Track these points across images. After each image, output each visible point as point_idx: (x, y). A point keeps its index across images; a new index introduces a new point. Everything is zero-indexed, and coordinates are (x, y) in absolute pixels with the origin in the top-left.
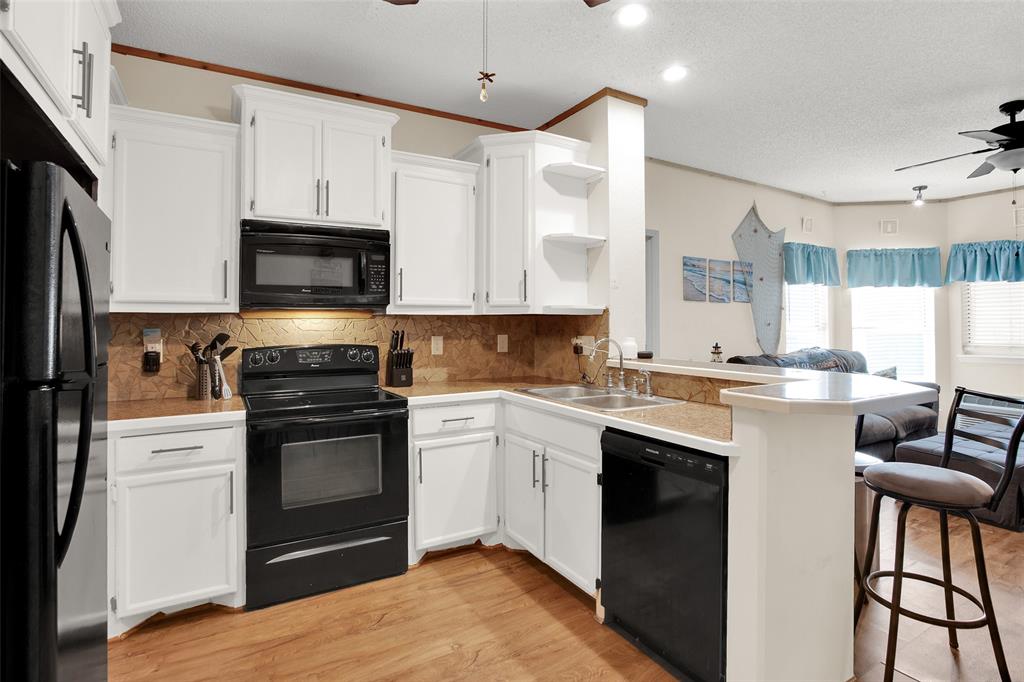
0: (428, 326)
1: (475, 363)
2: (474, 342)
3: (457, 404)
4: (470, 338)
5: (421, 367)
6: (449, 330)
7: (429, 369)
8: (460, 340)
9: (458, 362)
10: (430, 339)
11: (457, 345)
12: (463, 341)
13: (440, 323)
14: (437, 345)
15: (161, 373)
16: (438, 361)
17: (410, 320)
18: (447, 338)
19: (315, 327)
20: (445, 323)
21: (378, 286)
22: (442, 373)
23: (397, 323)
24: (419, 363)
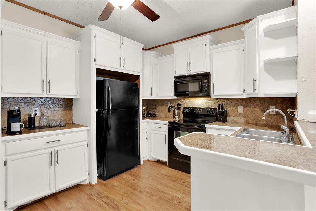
0: (236, 102)
1: (258, 117)
2: (257, 109)
3: (224, 130)
4: (255, 107)
5: (234, 116)
6: (245, 104)
7: (237, 117)
8: (250, 108)
9: (249, 116)
10: (237, 107)
11: (249, 110)
12: (252, 108)
13: (241, 101)
14: (240, 109)
15: (171, 112)
16: (240, 115)
17: (229, 100)
18: (244, 106)
19: (201, 102)
20: (243, 101)
21: (205, 90)
22: (242, 120)
23: (225, 101)
24: (233, 115)
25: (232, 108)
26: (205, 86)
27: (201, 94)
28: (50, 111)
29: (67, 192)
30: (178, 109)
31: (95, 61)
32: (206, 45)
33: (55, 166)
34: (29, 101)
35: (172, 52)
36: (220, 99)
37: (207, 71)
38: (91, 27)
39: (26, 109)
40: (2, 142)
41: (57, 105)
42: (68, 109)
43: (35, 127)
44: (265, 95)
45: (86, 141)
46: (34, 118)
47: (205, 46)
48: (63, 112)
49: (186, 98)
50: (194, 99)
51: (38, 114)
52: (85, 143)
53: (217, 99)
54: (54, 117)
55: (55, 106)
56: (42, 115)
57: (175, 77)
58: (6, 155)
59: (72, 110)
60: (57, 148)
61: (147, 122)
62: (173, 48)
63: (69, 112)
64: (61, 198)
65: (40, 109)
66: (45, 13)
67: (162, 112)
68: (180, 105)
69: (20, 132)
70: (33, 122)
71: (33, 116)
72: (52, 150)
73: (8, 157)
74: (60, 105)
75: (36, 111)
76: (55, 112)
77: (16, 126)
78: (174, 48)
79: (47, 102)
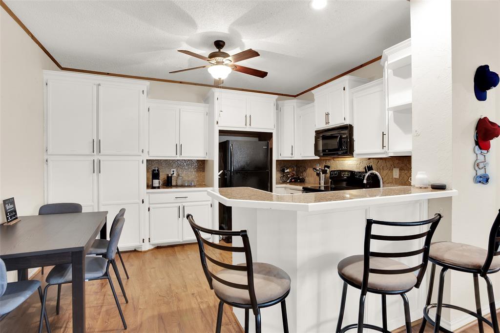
0: (391, 163)
10: (392, 170)
11: (407, 174)
14: (396, 173)
16: (396, 182)
17: (384, 160)
18: (401, 169)
20: (400, 162)
21: (345, 147)
23: (378, 162)
24: (387, 182)
25: (387, 171)
26: (344, 142)
27: (340, 153)
28: (185, 172)
29: (193, 245)
30: (324, 172)
31: (217, 122)
32: (344, 89)
33: (183, 219)
34: (169, 163)
35: (312, 100)
36: (373, 158)
37: (347, 122)
38: (213, 90)
39: (167, 170)
40: (147, 193)
41: (190, 166)
42: (200, 171)
43: (171, 185)
44: (394, 153)
45: (209, 201)
46: (171, 177)
47: (343, 91)
48: (196, 173)
49: (335, 158)
50: (344, 159)
51: (175, 175)
52: (210, 203)
53: (369, 159)
54: (188, 177)
55: (189, 168)
56: (178, 175)
57: (316, 131)
58: (149, 204)
59: (204, 171)
60: (184, 204)
61: (285, 188)
62: (313, 95)
63: (201, 173)
64: (186, 248)
65: (177, 170)
66: (181, 82)
67: (311, 176)
68: (328, 167)
69: (159, 188)
70: (170, 181)
71: (170, 175)
72: (180, 204)
73: (150, 206)
74: (193, 166)
75: (173, 171)
76: (189, 173)
77: (156, 183)
78: (315, 95)
79: (182, 164)
